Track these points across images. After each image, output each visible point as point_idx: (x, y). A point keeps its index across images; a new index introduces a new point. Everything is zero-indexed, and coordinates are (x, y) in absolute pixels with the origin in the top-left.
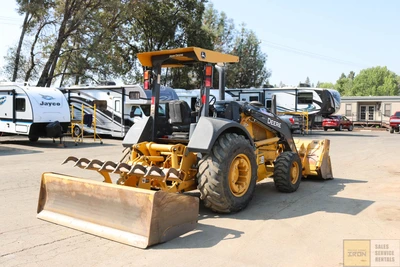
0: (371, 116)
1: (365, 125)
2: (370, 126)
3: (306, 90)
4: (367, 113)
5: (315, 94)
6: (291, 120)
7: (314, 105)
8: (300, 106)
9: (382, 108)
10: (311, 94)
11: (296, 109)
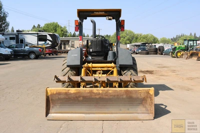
0: (65, 48)
1: (63, 52)
2: (65, 52)
3: (44, 34)
4: (63, 46)
5: (48, 36)
6: (40, 50)
7: (48, 42)
8: (40, 43)
9: (70, 43)
10: (46, 36)
11: (38, 44)
